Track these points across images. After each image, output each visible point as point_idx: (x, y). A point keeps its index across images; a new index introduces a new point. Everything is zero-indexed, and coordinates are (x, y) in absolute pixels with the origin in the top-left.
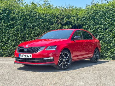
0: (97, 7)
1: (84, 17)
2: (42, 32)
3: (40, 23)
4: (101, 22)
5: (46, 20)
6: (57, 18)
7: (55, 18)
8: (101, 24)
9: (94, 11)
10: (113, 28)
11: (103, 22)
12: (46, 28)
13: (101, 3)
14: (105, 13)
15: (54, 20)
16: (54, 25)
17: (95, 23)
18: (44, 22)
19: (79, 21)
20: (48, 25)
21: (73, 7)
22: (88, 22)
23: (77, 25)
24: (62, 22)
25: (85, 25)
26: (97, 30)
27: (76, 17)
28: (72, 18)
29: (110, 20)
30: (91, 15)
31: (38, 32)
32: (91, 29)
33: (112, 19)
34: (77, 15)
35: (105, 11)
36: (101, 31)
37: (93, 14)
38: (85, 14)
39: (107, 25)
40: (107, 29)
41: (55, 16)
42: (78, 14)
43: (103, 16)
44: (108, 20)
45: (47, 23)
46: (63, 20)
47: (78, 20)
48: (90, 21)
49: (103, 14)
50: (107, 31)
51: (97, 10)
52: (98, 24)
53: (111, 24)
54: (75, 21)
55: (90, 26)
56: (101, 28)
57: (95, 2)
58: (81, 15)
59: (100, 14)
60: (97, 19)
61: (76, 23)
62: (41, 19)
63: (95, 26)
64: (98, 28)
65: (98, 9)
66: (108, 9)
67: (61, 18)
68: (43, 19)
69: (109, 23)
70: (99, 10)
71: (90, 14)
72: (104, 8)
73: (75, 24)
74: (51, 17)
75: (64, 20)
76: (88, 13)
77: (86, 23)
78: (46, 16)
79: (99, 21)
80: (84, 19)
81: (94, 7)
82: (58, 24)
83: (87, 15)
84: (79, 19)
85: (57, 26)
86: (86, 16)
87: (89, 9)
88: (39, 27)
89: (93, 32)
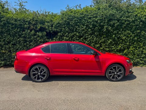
0: (72, 12)
1: (59, 23)
2: (13, 39)
3: (9, 29)
4: (76, 29)
5: (16, 26)
6: (29, 24)
7: (27, 23)
8: (76, 31)
9: (69, 16)
10: (88, 36)
11: (78, 30)
12: (17, 35)
13: (75, 9)
14: (80, 20)
15: (26, 25)
16: (26, 31)
17: (70, 30)
18: (14, 28)
19: (53, 28)
20: (19, 31)
21: (49, 13)
22: (63, 29)
23: (51, 32)
24: (35, 28)
25: (60, 32)
26: (72, 37)
27: (50, 23)
28: (46, 23)
29: (85, 27)
30: (66, 21)
31: (8, 39)
32: (66, 37)
33: (87, 26)
34: (52, 21)
35: (80, 17)
36: (76, 39)
37: (67, 19)
38: (60, 20)
39: (82, 32)
40: (82, 37)
41: (26, 21)
42: (52, 19)
43: (78, 22)
44: (83, 28)
45: (18, 29)
46: (36, 26)
47: (52, 26)
48: (65, 27)
49: (78, 21)
50: (82, 38)
51: (71, 16)
52: (73, 31)
53: (86, 32)
54: (49, 28)
55: (65, 34)
56: (76, 36)
57: (70, 8)
58: (56, 21)
59: (75, 20)
60: (72, 26)
61: (50, 29)
62: (10, 24)
63: (70, 34)
64: (73, 35)
65: (73, 14)
66: (83, 15)
67: (34, 24)
68: (13, 24)
69: (83, 30)
70: (74, 16)
71: (64, 19)
72: (79, 14)
73: (50, 31)
74: (22, 22)
75: (38, 26)
76: (62, 19)
77: (61, 30)
78: (16, 20)
79: (74, 28)
80: (59, 26)
81: (69, 13)
82: (31, 31)
83: (62, 21)
84: (54, 26)
85: (30, 33)
86: (60, 22)
87: (64, 14)
88: (9, 34)
89: (69, 39)
